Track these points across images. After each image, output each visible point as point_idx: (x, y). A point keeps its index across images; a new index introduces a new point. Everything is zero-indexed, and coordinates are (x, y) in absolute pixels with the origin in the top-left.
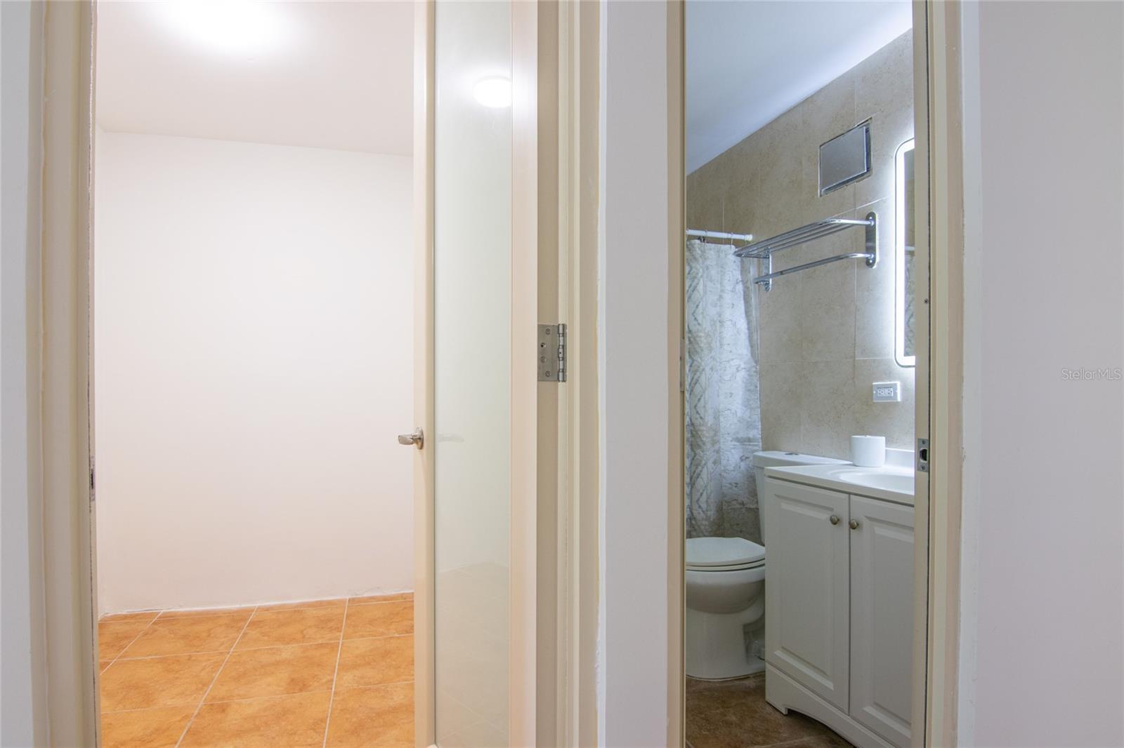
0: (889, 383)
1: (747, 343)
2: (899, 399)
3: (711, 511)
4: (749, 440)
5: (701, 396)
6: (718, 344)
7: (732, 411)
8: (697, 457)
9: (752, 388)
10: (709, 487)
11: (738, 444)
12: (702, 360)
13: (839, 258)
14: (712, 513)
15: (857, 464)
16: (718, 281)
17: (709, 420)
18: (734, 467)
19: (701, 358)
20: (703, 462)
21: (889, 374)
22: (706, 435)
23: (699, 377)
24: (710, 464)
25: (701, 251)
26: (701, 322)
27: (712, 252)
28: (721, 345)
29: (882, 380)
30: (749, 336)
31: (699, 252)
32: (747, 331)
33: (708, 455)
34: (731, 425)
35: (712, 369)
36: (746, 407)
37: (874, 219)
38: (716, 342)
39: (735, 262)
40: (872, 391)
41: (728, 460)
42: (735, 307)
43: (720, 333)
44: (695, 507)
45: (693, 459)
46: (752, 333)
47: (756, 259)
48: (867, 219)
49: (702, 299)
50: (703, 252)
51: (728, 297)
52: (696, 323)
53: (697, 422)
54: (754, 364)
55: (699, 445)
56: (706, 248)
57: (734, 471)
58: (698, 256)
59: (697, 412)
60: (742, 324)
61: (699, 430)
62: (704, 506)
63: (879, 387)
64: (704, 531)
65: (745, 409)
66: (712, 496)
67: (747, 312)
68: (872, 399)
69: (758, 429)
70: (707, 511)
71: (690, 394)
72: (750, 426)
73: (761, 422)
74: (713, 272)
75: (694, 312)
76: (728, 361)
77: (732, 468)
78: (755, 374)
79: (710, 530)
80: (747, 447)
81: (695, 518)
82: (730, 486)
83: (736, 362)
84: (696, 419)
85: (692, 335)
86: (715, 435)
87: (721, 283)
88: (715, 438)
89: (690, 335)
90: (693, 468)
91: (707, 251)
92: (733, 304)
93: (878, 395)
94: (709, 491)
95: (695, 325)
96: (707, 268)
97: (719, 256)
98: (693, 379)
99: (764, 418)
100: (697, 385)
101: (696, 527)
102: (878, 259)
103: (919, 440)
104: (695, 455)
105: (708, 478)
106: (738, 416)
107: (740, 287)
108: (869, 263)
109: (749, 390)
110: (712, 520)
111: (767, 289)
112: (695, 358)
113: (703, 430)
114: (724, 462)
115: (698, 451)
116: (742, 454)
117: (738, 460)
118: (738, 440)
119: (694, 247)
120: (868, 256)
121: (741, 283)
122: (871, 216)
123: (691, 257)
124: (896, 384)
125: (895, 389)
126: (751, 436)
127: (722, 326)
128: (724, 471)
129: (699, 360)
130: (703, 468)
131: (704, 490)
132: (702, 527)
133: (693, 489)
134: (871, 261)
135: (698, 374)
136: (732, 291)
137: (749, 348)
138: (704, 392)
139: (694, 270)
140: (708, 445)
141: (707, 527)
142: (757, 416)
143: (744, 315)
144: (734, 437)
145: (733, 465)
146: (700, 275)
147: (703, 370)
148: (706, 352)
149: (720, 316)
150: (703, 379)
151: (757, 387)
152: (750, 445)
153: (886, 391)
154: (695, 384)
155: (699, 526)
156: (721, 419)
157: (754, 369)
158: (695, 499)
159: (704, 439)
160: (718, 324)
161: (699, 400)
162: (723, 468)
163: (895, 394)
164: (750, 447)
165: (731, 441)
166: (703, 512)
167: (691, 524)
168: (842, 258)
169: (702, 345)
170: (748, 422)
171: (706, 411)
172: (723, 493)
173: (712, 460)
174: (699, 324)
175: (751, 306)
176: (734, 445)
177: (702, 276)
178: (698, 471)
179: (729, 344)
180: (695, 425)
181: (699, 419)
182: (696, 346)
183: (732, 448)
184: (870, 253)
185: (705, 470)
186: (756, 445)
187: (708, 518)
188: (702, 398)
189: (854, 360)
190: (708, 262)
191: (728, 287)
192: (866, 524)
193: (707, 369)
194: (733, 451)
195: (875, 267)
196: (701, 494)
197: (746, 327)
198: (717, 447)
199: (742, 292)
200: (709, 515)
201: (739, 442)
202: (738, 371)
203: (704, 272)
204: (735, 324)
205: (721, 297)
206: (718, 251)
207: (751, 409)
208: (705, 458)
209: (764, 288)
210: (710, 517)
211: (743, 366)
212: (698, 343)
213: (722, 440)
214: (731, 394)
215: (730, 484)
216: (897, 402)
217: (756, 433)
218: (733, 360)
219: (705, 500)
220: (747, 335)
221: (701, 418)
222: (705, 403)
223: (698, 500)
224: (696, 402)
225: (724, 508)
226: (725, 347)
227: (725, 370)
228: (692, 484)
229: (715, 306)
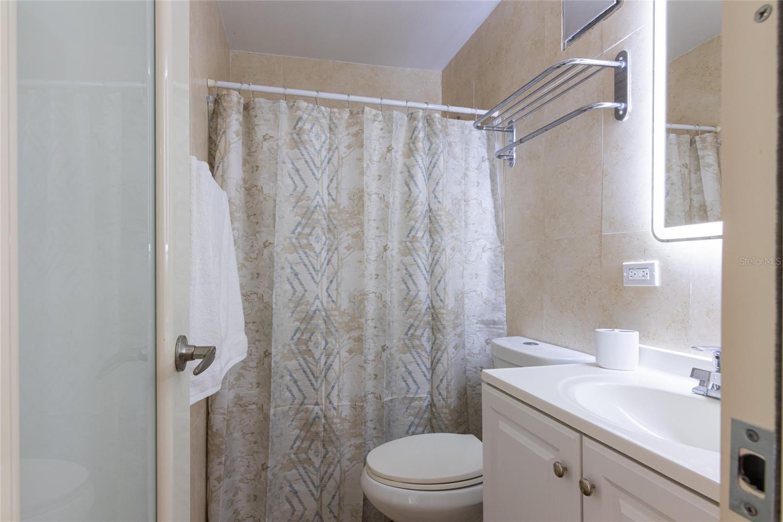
0: (644, 262)
1: (493, 222)
2: (657, 283)
3: (451, 398)
4: (494, 323)
5: (441, 278)
6: (463, 224)
7: (478, 293)
8: (437, 341)
9: (498, 269)
10: (449, 373)
11: (483, 326)
12: (442, 240)
13: (581, 111)
14: (453, 401)
15: (600, 366)
16: (462, 158)
17: (450, 302)
18: (480, 350)
19: (441, 237)
20: (443, 347)
21: (644, 252)
22: (447, 319)
23: (439, 258)
24: (451, 350)
25: (442, 126)
26: (441, 200)
27: (455, 128)
28: (466, 225)
29: (635, 259)
30: (495, 216)
31: (439, 127)
32: (493, 210)
33: (450, 339)
34: (476, 307)
35: (453, 249)
36: (492, 288)
37: (625, 59)
38: (460, 221)
39: (480, 138)
40: (622, 273)
41: (473, 343)
42: (480, 185)
43: (465, 212)
44: (436, 393)
45: (434, 343)
46: (498, 212)
47: (501, 132)
48: (617, 60)
49: (442, 175)
50: (445, 127)
51: (473, 175)
52: (436, 200)
53: (438, 304)
54: (499, 244)
55: (439, 329)
56: (448, 123)
57: (479, 354)
58: (437, 131)
59: (437, 295)
60: (488, 203)
61: (440, 313)
62: (444, 393)
63: (631, 268)
64: (444, 419)
65: (491, 290)
66: (452, 383)
67: (493, 191)
68: (623, 284)
69: (503, 311)
70: (447, 398)
71: (431, 276)
72: (495, 308)
73: (506, 304)
74: (457, 150)
75: (434, 190)
76: (474, 242)
77: (478, 352)
78: (501, 254)
79: (450, 418)
80: (493, 330)
81: (435, 405)
82: (475, 370)
83: (482, 242)
84: (437, 301)
85: (432, 213)
86: (457, 318)
87: (465, 161)
88: (456, 322)
89: (431, 214)
90: (434, 353)
91: (449, 127)
92: (478, 183)
93: (630, 278)
94: (449, 378)
95: (435, 203)
96: (450, 144)
97: (463, 133)
98: (433, 259)
99: (508, 301)
100: (438, 266)
101: (436, 415)
102: (629, 109)
103: (734, 422)
104: (436, 339)
105: (448, 364)
106: (484, 297)
107: (486, 165)
108: (619, 115)
109: (495, 271)
110: (452, 407)
111: (511, 164)
112: (435, 238)
113: (443, 313)
114: (468, 345)
115: (439, 335)
116: (487, 338)
117: (484, 343)
118: (483, 322)
119: (433, 121)
120: (617, 105)
121: (487, 161)
122: (623, 55)
123: (432, 132)
124: (653, 265)
125: (652, 271)
126: (496, 319)
127: (467, 205)
128: (469, 354)
129: (440, 240)
130: (443, 353)
131: (444, 377)
132: (442, 415)
133: (434, 374)
134: (621, 112)
135: (438, 254)
136: (477, 169)
137: (495, 228)
138: (444, 273)
139: (434, 145)
140: (449, 329)
141: (447, 415)
142: (502, 298)
143: (490, 194)
144: (480, 319)
145: (479, 348)
146: (440, 150)
147: (443, 250)
148: (446, 231)
149: (465, 194)
150: (443, 260)
151: (502, 268)
152: (495, 328)
153: (640, 273)
154: (436, 265)
155: (439, 414)
156: (466, 301)
157: (499, 249)
158: (435, 386)
159: (444, 323)
160: (463, 203)
161: (439, 281)
162: (467, 351)
163: (652, 276)
164: (495, 330)
165: (477, 323)
166: (443, 399)
167: (432, 411)
168: (585, 110)
169: (442, 224)
170: (493, 304)
171: (446, 293)
172: (467, 378)
173: (453, 344)
174: (439, 202)
175: (496, 184)
176: (480, 328)
177: (442, 152)
178: (438, 356)
179: (473, 224)
180: (436, 307)
181: (439, 301)
182: (436, 225)
183: (477, 331)
184: (620, 102)
185: (445, 356)
186: (501, 328)
187: (448, 406)
188: (443, 280)
189: (601, 235)
190: (451, 139)
191: (473, 165)
192: (605, 488)
193: (448, 250)
194: (478, 333)
195: (626, 118)
196: (441, 381)
197: (492, 205)
198: (459, 330)
199: (488, 171)
200: (449, 403)
201: (484, 325)
202: (484, 251)
203: (444, 148)
204: (480, 204)
205: (465, 175)
206: (462, 127)
207: (497, 290)
208: (445, 343)
209: (508, 163)
210: (450, 405)
211: (488, 246)
212: (438, 223)
213: (467, 323)
214: (477, 275)
215: (476, 368)
216: (655, 288)
217: (501, 316)
218: (478, 240)
219: (445, 387)
220: (494, 215)
221: (441, 300)
222: (446, 285)
223: (438, 387)
224: (436, 284)
225: (468, 392)
226: (471, 227)
227: (470, 251)
228: (433, 369)
229: (460, 184)
